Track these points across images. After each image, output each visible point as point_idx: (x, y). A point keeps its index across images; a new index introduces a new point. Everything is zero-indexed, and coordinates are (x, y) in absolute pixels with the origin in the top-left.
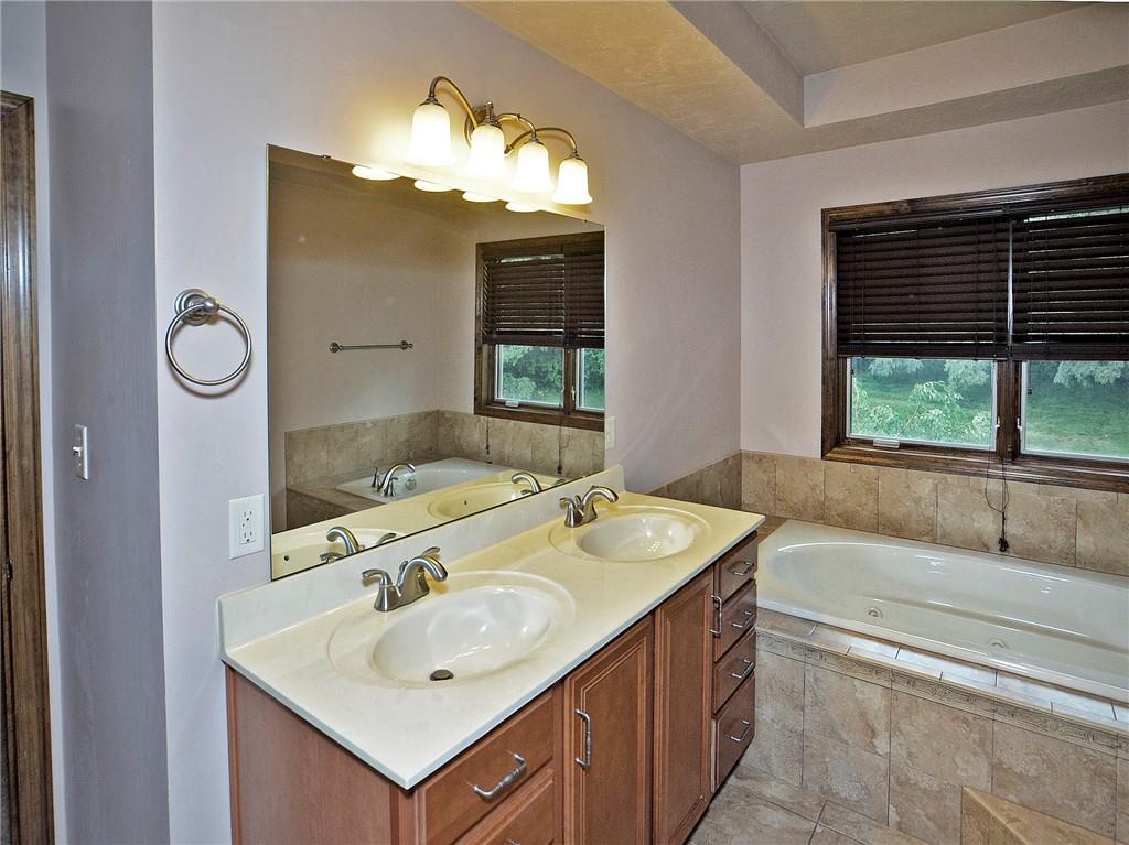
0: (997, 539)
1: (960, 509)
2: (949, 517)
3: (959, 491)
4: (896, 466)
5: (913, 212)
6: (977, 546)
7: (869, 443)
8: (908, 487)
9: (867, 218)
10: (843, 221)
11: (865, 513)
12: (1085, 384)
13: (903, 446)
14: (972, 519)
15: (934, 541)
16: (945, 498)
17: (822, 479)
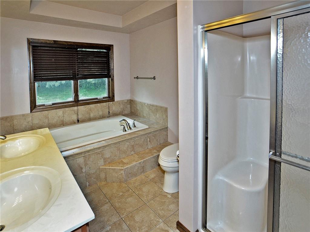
0: (77, 120)
1: (69, 116)
2: (67, 119)
3: (69, 111)
4: (53, 109)
5: (55, 43)
6: (73, 123)
7: (44, 105)
8: (57, 114)
9: (42, 43)
10: (34, 43)
11: (45, 124)
12: (53, 87)
13: (53, 104)
14: (72, 117)
15: (64, 125)
16: (65, 114)
17: (31, 119)
